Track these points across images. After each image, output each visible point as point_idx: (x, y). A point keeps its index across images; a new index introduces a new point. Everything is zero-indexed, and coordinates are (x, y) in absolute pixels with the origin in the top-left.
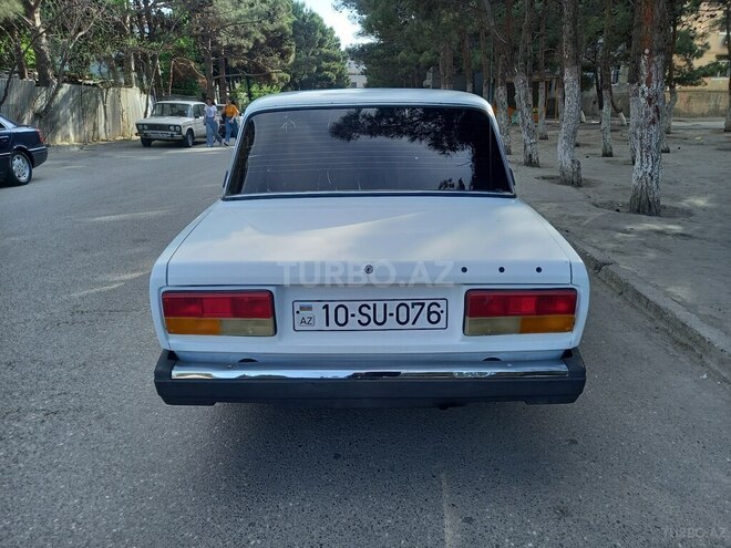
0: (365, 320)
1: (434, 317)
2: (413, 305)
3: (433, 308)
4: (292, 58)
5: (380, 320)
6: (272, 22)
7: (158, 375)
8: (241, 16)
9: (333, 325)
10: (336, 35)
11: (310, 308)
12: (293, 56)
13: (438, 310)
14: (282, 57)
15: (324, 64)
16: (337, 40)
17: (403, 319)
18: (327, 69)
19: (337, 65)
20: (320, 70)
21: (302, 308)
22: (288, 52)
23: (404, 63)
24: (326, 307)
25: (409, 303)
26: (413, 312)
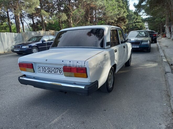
0: (48, 71)
1: (60, 72)
2: (57, 69)
3: (60, 70)
5: (51, 71)
6: (119, 15)
7: (19, 80)
8: (111, 15)
9: (44, 72)
11: (40, 68)
13: (61, 70)
15: (137, 24)
17: (55, 72)
20: (136, 25)
21: (39, 68)
22: (126, 22)
23: (157, 21)
24: (42, 68)
25: (56, 68)
26: (57, 70)
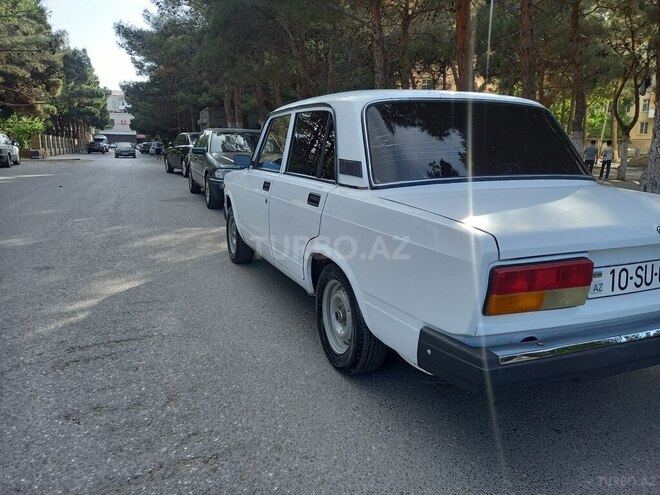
0: (639, 281)
4: (59, 92)
5: (649, 280)
9: (617, 290)
10: (95, 73)
11: (600, 275)
12: (60, 89)
14: (48, 89)
15: (86, 100)
16: (96, 78)
18: (89, 104)
19: (99, 101)
20: (81, 105)
22: (56, 85)
24: (613, 272)
